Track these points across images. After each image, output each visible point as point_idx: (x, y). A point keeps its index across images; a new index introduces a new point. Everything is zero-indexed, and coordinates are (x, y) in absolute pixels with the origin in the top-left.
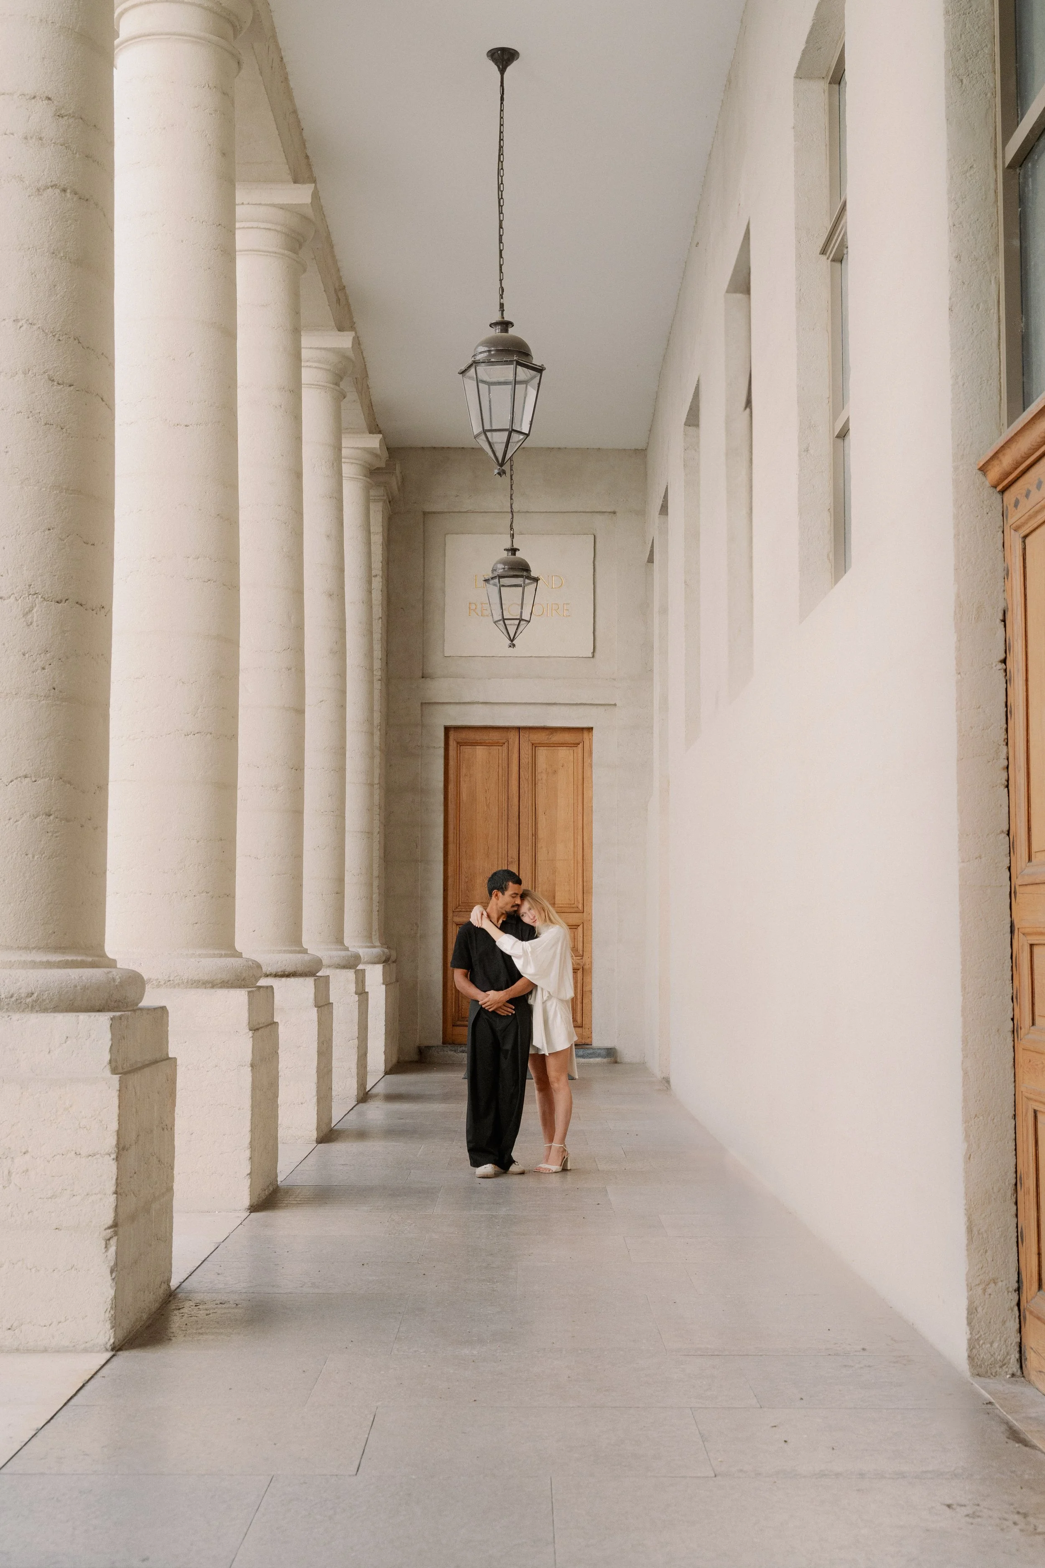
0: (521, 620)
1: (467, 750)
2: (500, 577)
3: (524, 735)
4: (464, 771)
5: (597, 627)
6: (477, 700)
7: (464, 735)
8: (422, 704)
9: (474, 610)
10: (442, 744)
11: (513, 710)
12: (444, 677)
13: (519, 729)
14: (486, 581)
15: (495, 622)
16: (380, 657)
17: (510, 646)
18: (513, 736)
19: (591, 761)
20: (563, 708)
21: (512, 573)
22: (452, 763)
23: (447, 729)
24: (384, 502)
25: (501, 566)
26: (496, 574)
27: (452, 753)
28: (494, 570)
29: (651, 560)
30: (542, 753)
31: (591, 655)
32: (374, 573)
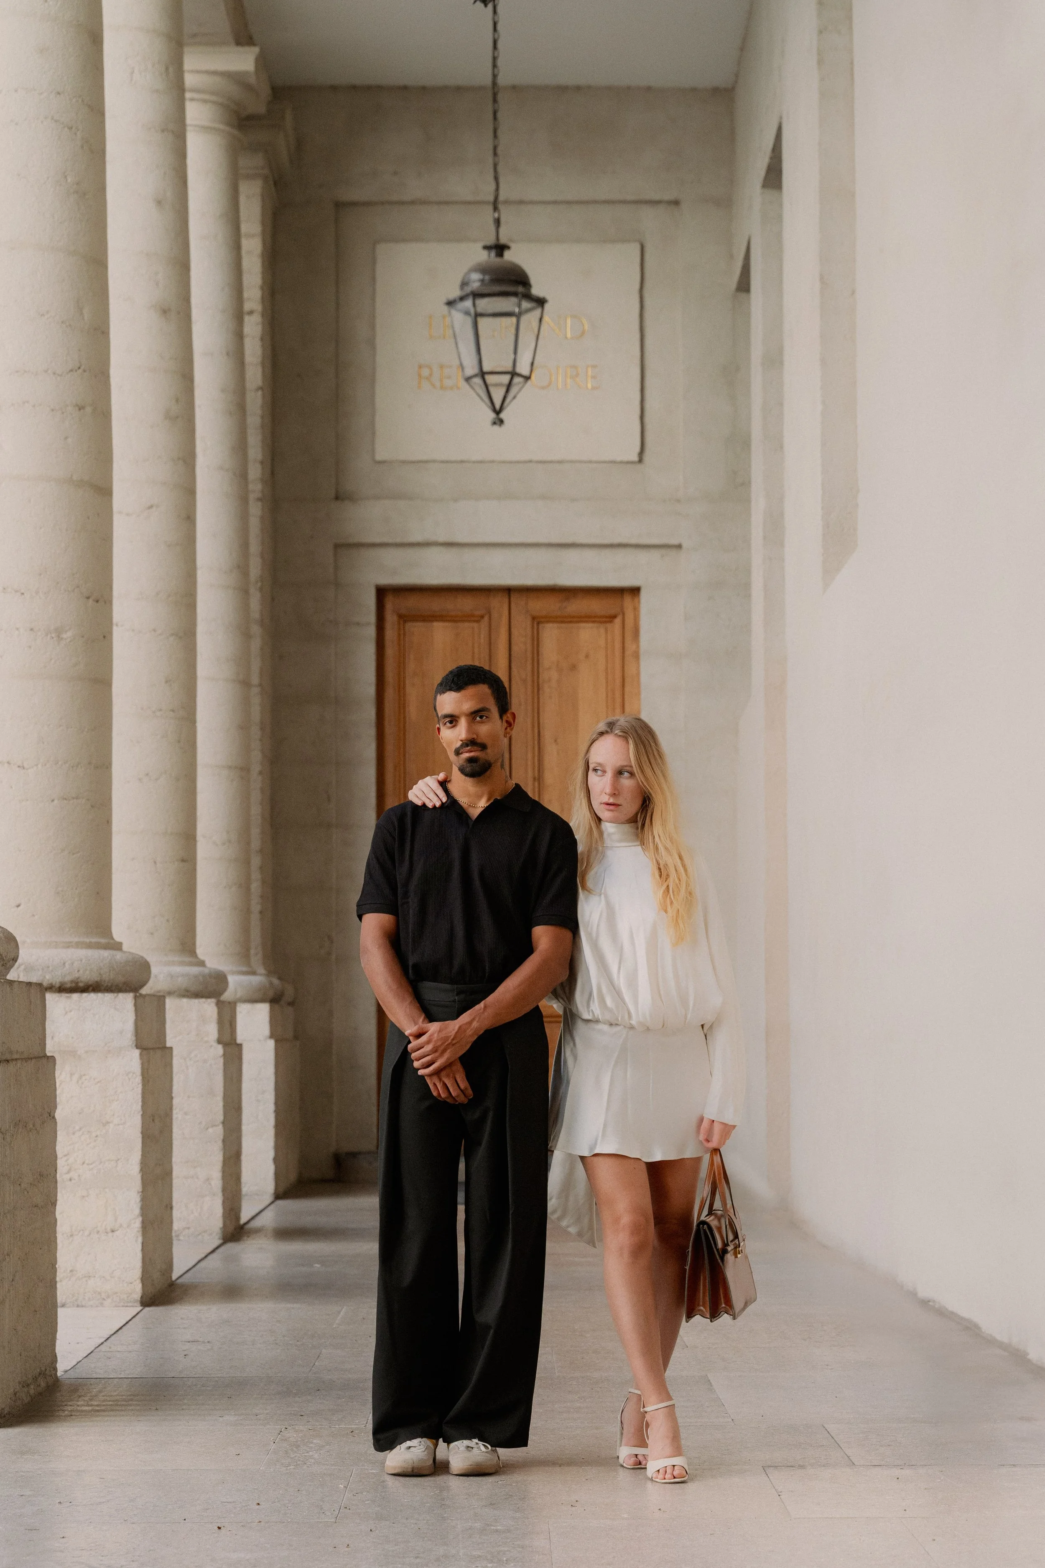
0: (513, 374)
1: (416, 629)
2: (476, 295)
3: (518, 603)
4: (411, 666)
5: (647, 406)
6: (434, 538)
7: (412, 603)
8: (337, 546)
9: (428, 378)
10: (372, 618)
11: (497, 557)
12: (377, 498)
13: (509, 591)
14: (450, 303)
15: (468, 379)
16: (260, 457)
17: (494, 423)
18: (498, 604)
19: (638, 647)
20: (589, 554)
21: (497, 288)
22: (390, 652)
23: (382, 592)
24: (265, 179)
25: (476, 276)
26: (468, 290)
27: (390, 633)
28: (464, 284)
29: (744, 285)
30: (551, 634)
31: (636, 459)
32: (247, 306)
